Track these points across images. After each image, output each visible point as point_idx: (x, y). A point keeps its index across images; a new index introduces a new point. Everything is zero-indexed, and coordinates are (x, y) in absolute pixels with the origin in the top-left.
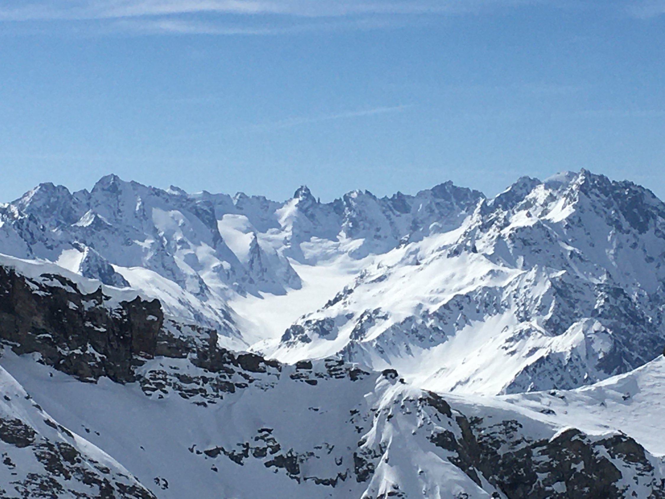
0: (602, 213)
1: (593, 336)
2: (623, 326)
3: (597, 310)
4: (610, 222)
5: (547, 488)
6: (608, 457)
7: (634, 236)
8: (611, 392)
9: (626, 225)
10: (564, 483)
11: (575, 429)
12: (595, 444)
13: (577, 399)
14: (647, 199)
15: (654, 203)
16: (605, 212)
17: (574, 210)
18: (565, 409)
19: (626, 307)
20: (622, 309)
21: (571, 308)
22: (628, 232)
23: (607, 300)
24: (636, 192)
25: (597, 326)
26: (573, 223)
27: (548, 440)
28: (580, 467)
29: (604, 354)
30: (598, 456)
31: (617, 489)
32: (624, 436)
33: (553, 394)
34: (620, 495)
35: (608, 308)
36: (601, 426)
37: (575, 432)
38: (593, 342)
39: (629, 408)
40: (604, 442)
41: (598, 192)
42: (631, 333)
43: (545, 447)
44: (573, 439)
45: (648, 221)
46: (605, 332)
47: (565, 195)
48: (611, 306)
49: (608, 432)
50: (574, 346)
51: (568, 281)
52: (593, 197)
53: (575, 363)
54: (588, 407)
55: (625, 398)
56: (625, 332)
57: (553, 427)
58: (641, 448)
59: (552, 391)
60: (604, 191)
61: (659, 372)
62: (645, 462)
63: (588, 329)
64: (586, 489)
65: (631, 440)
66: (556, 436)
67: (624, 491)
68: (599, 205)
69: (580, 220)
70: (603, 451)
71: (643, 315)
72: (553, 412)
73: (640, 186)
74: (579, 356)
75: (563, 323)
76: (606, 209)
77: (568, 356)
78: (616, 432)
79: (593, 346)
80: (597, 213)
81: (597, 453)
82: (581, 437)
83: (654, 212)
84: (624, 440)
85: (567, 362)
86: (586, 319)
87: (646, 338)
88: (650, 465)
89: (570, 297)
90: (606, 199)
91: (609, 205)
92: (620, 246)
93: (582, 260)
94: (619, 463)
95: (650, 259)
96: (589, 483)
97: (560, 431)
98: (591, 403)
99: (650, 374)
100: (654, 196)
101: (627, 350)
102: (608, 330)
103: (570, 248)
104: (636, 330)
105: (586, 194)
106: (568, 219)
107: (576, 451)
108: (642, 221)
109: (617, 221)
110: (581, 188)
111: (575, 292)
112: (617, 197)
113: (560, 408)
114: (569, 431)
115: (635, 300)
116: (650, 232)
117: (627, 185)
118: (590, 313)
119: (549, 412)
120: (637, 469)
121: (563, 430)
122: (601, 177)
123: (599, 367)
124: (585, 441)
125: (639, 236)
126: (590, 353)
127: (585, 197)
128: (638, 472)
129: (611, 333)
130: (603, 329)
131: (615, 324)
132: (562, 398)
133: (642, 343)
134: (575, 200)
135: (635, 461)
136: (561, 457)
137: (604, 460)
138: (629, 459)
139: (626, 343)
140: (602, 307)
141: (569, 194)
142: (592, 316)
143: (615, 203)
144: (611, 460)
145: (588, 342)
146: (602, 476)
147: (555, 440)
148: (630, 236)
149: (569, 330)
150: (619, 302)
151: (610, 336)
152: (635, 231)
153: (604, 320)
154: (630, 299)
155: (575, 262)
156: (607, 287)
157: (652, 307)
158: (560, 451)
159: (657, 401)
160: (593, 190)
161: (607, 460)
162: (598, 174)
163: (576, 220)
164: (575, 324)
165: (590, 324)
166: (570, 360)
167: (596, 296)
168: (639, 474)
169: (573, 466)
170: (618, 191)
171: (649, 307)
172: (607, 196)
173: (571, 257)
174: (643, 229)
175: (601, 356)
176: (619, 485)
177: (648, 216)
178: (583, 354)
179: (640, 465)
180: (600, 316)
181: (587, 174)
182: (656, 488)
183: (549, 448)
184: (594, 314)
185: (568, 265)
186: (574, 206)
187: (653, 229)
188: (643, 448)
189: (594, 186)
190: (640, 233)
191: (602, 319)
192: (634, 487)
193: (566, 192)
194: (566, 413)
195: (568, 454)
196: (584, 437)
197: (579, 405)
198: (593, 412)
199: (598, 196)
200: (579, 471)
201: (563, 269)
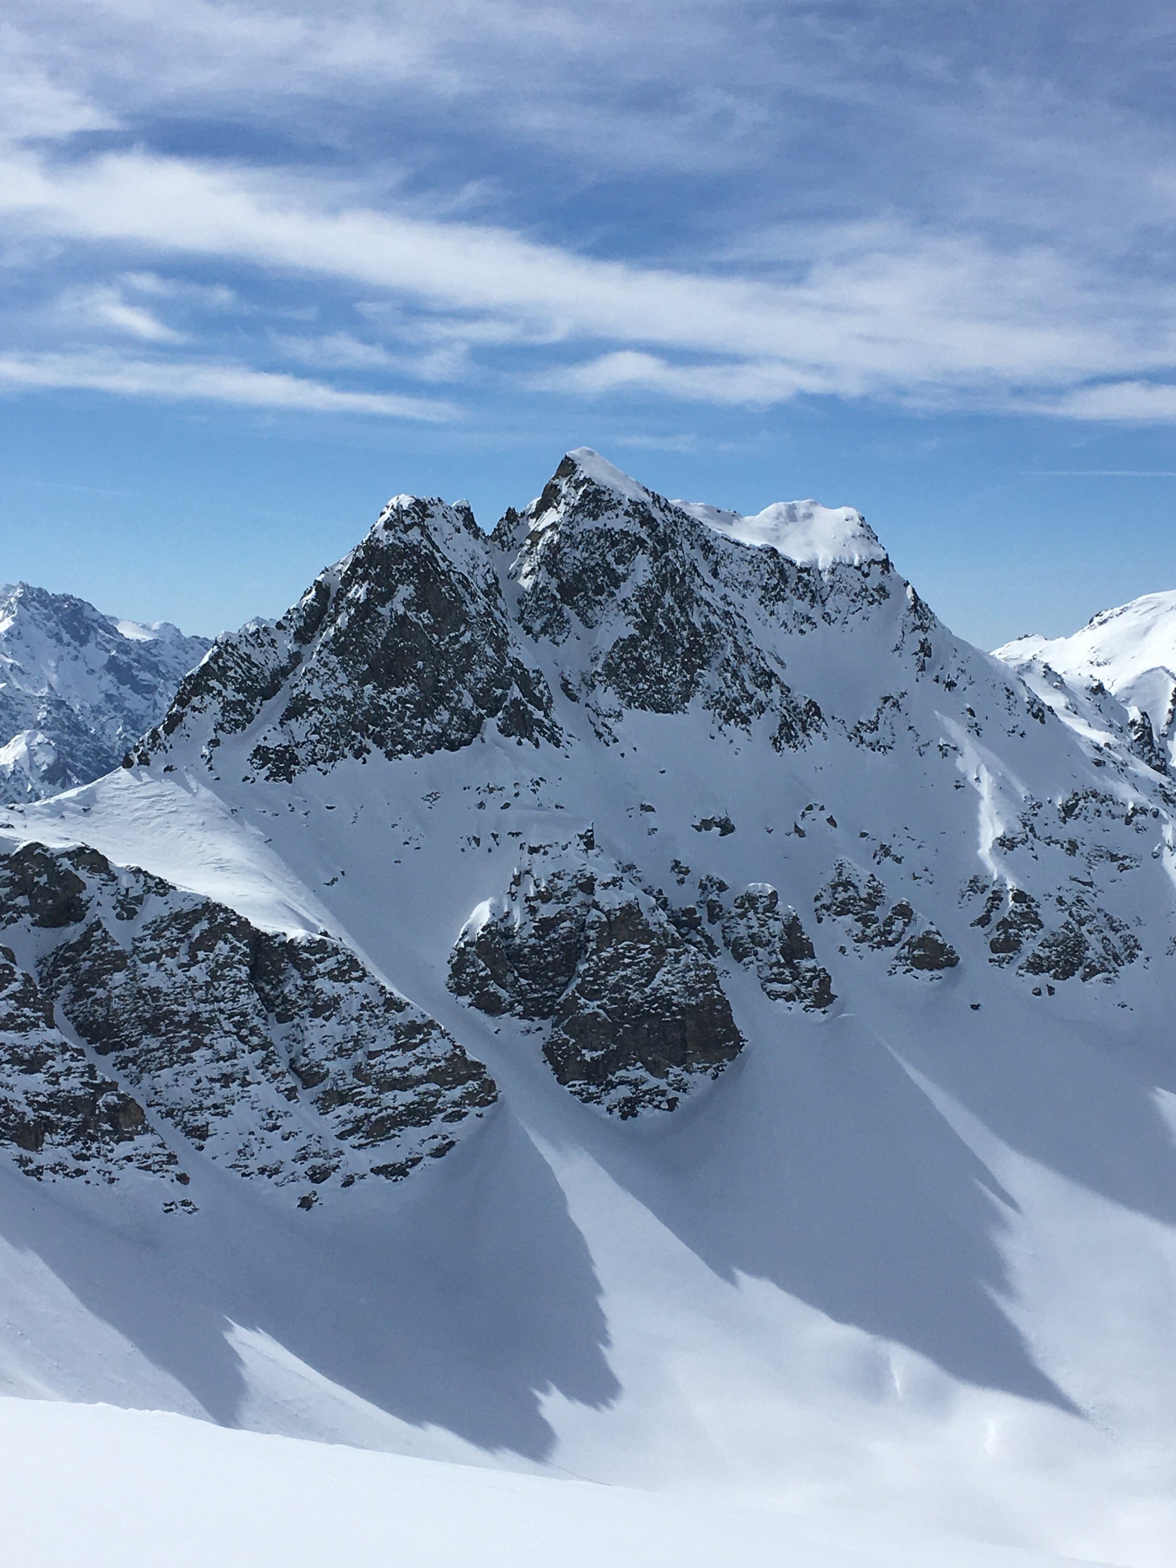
0: (42, 625)
1: (36, 748)
2: (66, 737)
3: (39, 723)
4: (50, 634)
5: (10, 903)
6: (71, 868)
7: (75, 648)
8: (71, 805)
9: (66, 637)
10: (26, 896)
11: (37, 843)
12: (57, 857)
13: (35, 813)
14: (87, 613)
15: (94, 616)
16: (45, 625)
17: (13, 623)
18: (23, 822)
19: (68, 719)
20: (65, 720)
21: (13, 721)
22: (69, 645)
23: (49, 712)
24: (76, 605)
25: (40, 738)
26: (12, 636)
27: (9, 855)
28: (43, 879)
29: (48, 765)
30: (60, 869)
31: (82, 900)
32: (87, 848)
33: (12, 808)
34: (84, 905)
35: (50, 720)
36: (61, 838)
37: (38, 845)
38: (36, 754)
39: (89, 820)
40: (67, 854)
41: (38, 606)
42: (74, 743)
43: (6, 862)
44: (35, 853)
45: (89, 634)
46: (48, 743)
47: (3, 608)
48: (54, 718)
49: (72, 844)
50: (17, 758)
51: (9, 693)
52: (32, 609)
53: (18, 775)
54: (48, 820)
55: (85, 810)
56: (68, 744)
57: (15, 842)
58: (104, 859)
59: (11, 805)
60: (43, 604)
61: (118, 783)
62: (109, 873)
63: (31, 742)
64: (50, 902)
65: (95, 851)
66: (18, 850)
67: (88, 902)
68: (38, 618)
69: (19, 633)
70: (66, 863)
71: (86, 726)
72: (13, 826)
73: (79, 600)
74: (22, 768)
75: (4, 736)
76: (45, 622)
77: (11, 769)
78: (79, 844)
79: (35, 759)
80: (38, 626)
81: (60, 866)
82: (43, 850)
83: (95, 625)
84: (87, 852)
85: (9, 775)
86: (28, 731)
87: (89, 748)
88: (113, 875)
89: (12, 710)
90: (45, 611)
91: (49, 618)
92: (61, 659)
93: (23, 673)
94: (82, 874)
95: (92, 671)
96: (53, 895)
97: (22, 845)
98: (50, 816)
99: (110, 786)
100: (94, 609)
101: (70, 760)
102: (52, 742)
103: (10, 661)
104: (79, 741)
105: (25, 607)
106: (8, 632)
107: (39, 865)
108: (82, 633)
109: (57, 634)
110: (20, 601)
111: (17, 704)
112: (57, 610)
113: (19, 822)
114: (31, 844)
115: (76, 712)
116: (91, 645)
117: (67, 598)
118: (32, 725)
119: (8, 826)
120: (102, 880)
121: (25, 844)
122: (40, 590)
123: (42, 779)
124: (48, 854)
125: (81, 649)
126: (33, 766)
127: (25, 610)
128: (102, 882)
129: (54, 744)
130: (47, 740)
131: (58, 736)
132: (21, 812)
133: (85, 754)
134: (14, 613)
135: (99, 871)
136: (23, 871)
137: (68, 872)
138: (93, 870)
139: (70, 755)
140: (45, 719)
141: (7, 607)
142: (35, 728)
143: (55, 616)
144: (75, 872)
145: (31, 753)
146: (66, 887)
147: (17, 853)
148: (71, 649)
149: (12, 743)
150: (61, 714)
151: (53, 748)
152: (77, 644)
153: (48, 733)
154: (72, 710)
155: (16, 675)
156: (49, 699)
157: (95, 718)
158: (23, 865)
159: (116, 812)
160: (33, 603)
161: (70, 871)
162: (36, 587)
163: (16, 632)
164: (17, 737)
165: (32, 736)
166: (13, 773)
167: (38, 708)
168: (103, 885)
169: (36, 879)
170: (57, 604)
171: (92, 719)
172: (46, 609)
173: (11, 669)
174: (83, 641)
175: (44, 768)
176: (84, 896)
177: (88, 629)
178: (26, 766)
179: (104, 876)
180: (42, 728)
181: (25, 587)
182: (120, 898)
183: (10, 863)
184: (38, 726)
185: (8, 678)
186: (13, 619)
187: (95, 642)
188: (106, 859)
189: (33, 599)
190: (81, 646)
191: (45, 731)
192: (98, 898)
193: (5, 605)
194: (26, 827)
195: (30, 868)
196: (47, 850)
197: (39, 819)
198: (55, 825)
199: (37, 609)
200: (42, 884)
201: (4, 682)
